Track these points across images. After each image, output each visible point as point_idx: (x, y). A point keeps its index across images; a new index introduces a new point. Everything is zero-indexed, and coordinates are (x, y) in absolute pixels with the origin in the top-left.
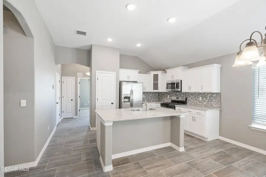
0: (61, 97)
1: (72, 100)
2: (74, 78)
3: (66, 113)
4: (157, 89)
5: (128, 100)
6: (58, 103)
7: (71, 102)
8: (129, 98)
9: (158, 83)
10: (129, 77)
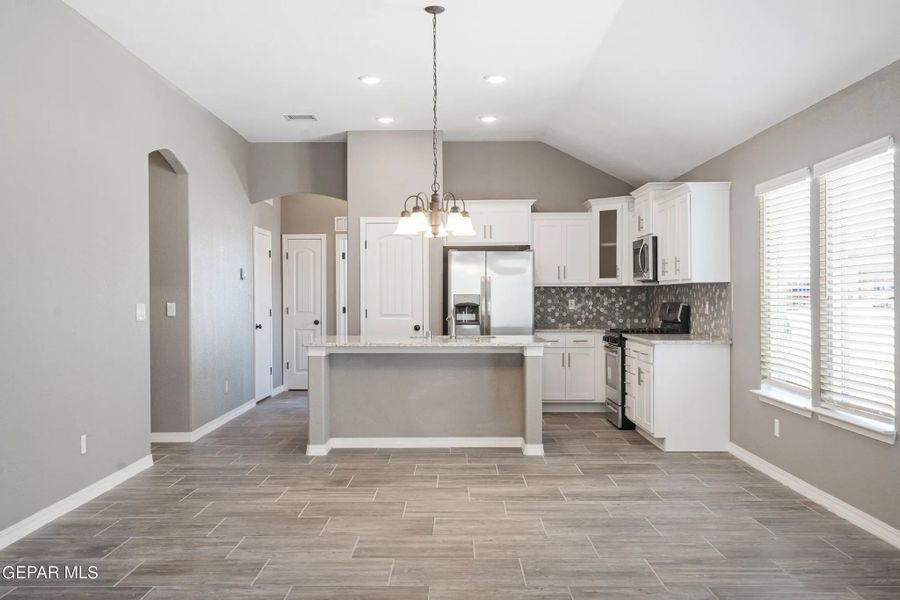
0: (281, 311)
1: (316, 323)
2: (324, 236)
3: (298, 370)
4: (614, 275)
5: (474, 315)
6: (260, 327)
7: (314, 330)
8: (474, 309)
9: (615, 247)
10: (488, 230)
